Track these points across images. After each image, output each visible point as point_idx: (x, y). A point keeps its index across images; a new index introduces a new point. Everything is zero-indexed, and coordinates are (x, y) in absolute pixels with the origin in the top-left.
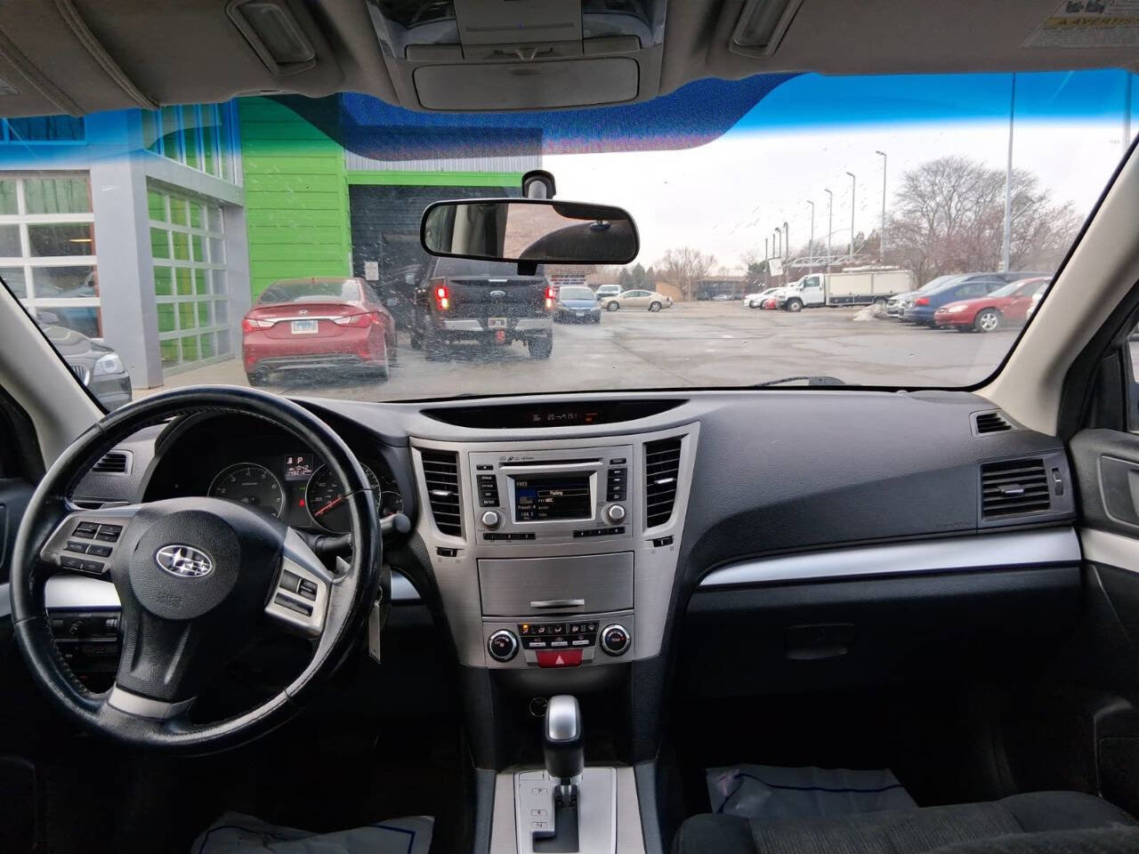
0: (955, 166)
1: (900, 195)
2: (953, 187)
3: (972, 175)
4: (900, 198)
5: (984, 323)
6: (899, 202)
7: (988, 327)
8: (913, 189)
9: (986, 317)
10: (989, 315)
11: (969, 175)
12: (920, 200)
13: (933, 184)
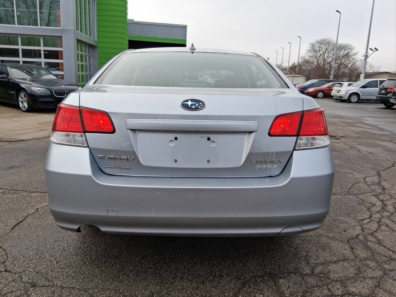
0: (327, 41)
1: (308, 50)
2: (326, 48)
3: (333, 45)
4: (308, 51)
5: (319, 95)
6: (307, 53)
7: (320, 96)
8: (313, 49)
9: (319, 93)
10: (320, 93)
11: (332, 45)
12: (315, 53)
13: (320, 47)
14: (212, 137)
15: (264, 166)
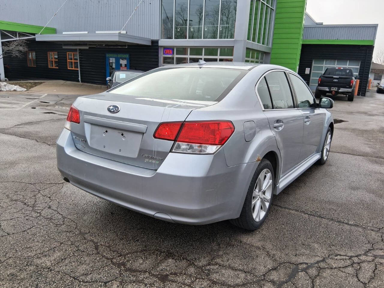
14: (124, 133)
15: (150, 161)
